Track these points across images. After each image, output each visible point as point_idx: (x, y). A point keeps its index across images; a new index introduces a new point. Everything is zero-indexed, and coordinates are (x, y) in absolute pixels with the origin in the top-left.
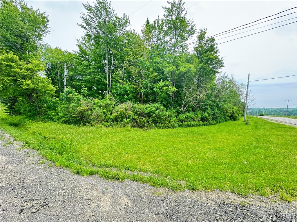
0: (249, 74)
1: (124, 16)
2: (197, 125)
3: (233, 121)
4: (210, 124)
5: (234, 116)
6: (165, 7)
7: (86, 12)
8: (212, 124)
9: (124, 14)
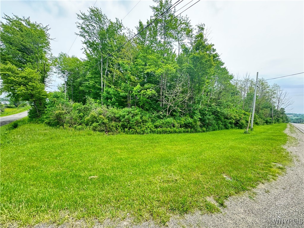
0: (258, 73)
1: (117, 21)
2: (175, 132)
3: (239, 128)
4: (196, 131)
5: (240, 123)
6: (152, 6)
7: (81, 21)
8: (199, 132)
9: (116, 19)
